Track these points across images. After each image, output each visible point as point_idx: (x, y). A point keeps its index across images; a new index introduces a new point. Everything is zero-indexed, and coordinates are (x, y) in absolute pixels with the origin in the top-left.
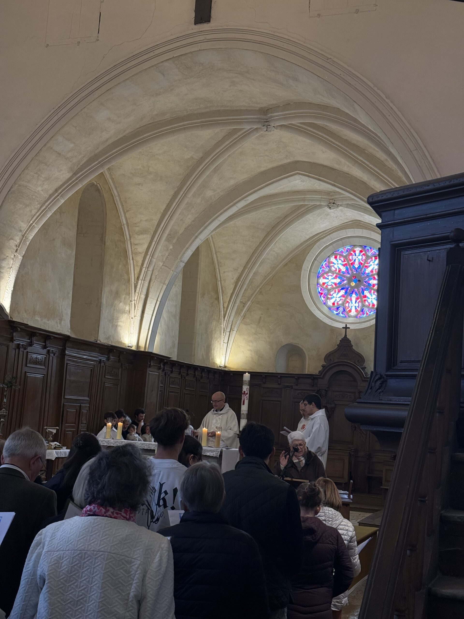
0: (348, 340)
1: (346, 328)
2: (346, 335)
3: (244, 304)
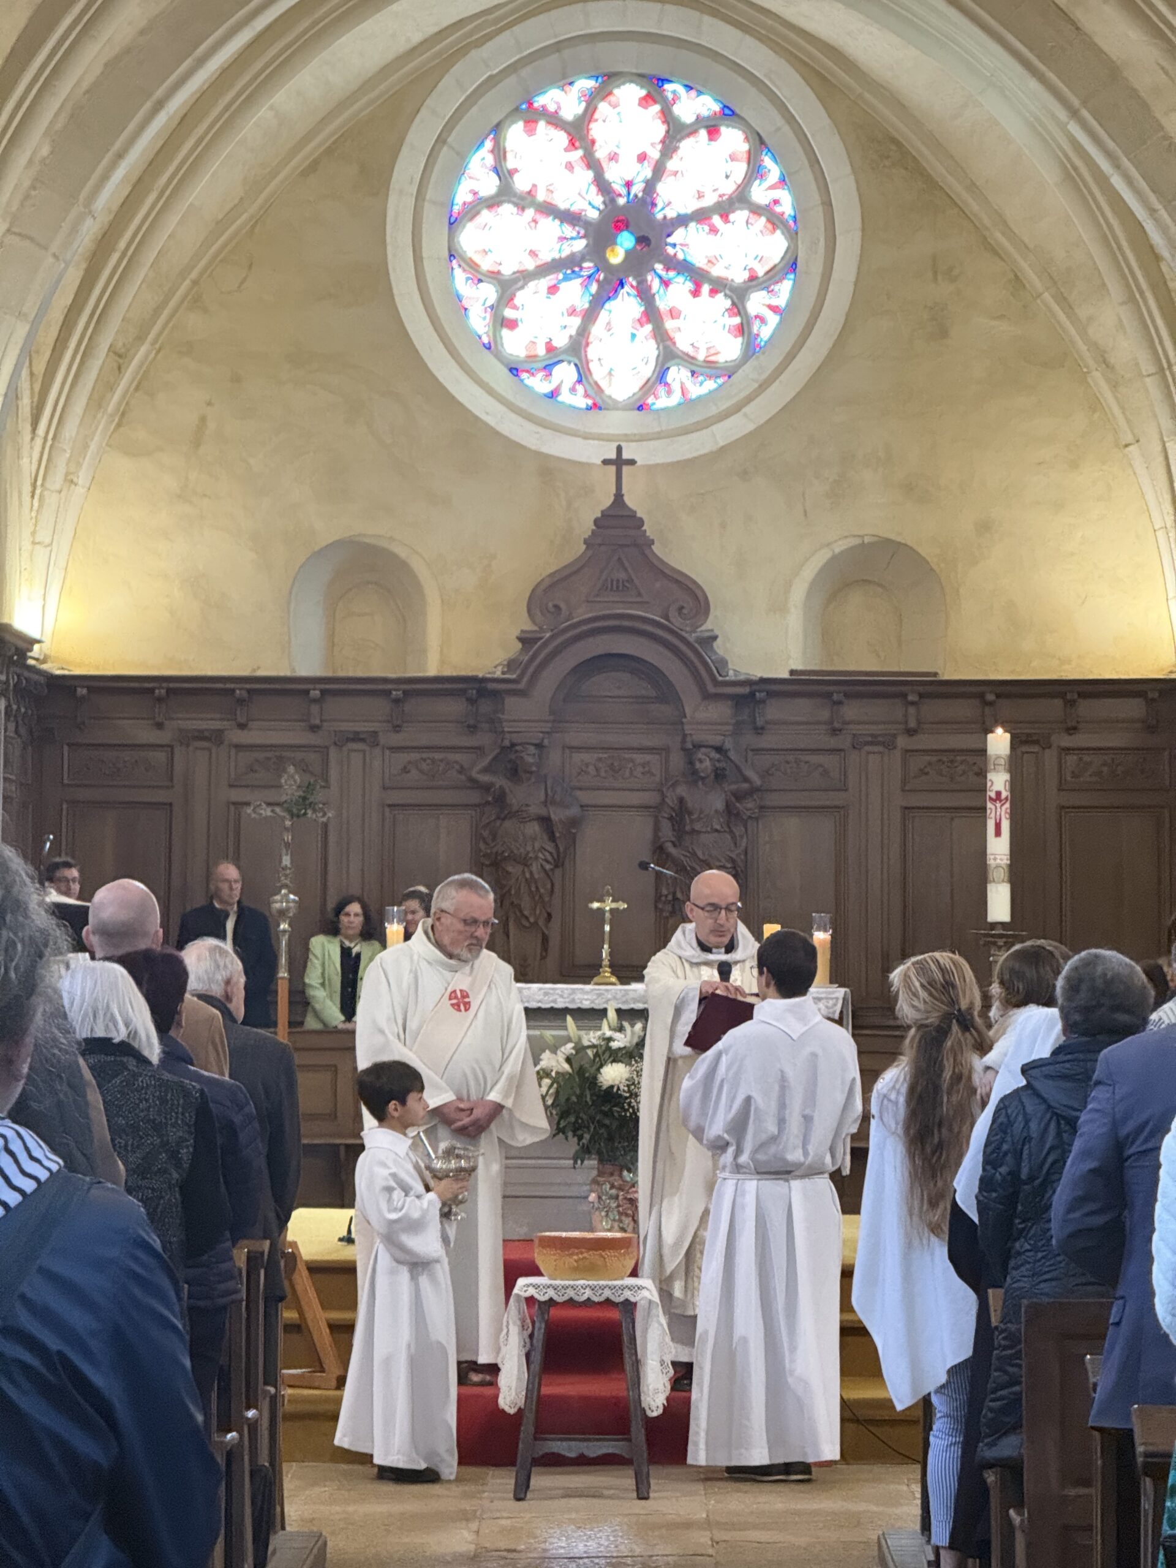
0: (632, 515)
1: (619, 462)
2: (619, 496)
3: (120, 356)
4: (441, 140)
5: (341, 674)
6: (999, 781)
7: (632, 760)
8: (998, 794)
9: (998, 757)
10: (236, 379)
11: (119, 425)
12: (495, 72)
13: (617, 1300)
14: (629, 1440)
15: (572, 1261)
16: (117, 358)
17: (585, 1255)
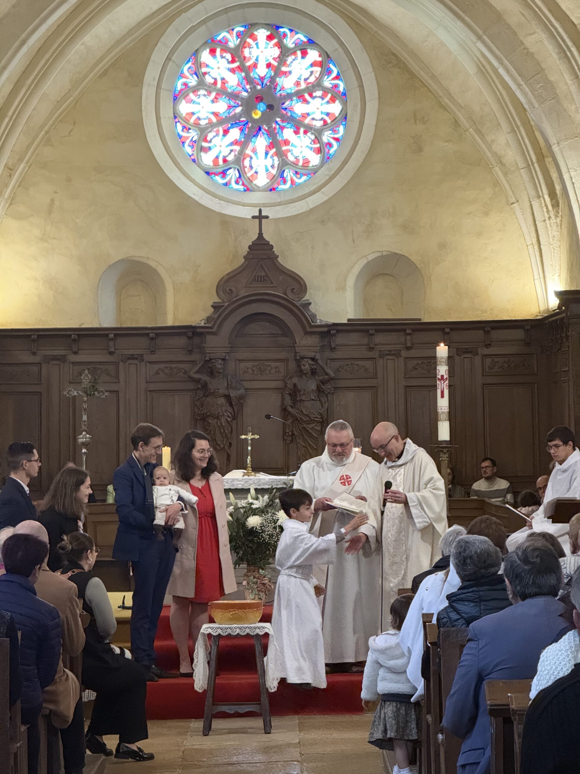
0: (267, 244)
1: (260, 217)
2: (260, 234)
3: (10, 169)
4: (168, 59)
5: (124, 326)
6: (442, 370)
7: (270, 365)
8: (442, 376)
9: (442, 358)
10: (69, 180)
11: (10, 204)
12: (195, 24)
13: (252, 634)
14: (260, 704)
15: (229, 615)
16: (9, 171)
17: (236, 612)
